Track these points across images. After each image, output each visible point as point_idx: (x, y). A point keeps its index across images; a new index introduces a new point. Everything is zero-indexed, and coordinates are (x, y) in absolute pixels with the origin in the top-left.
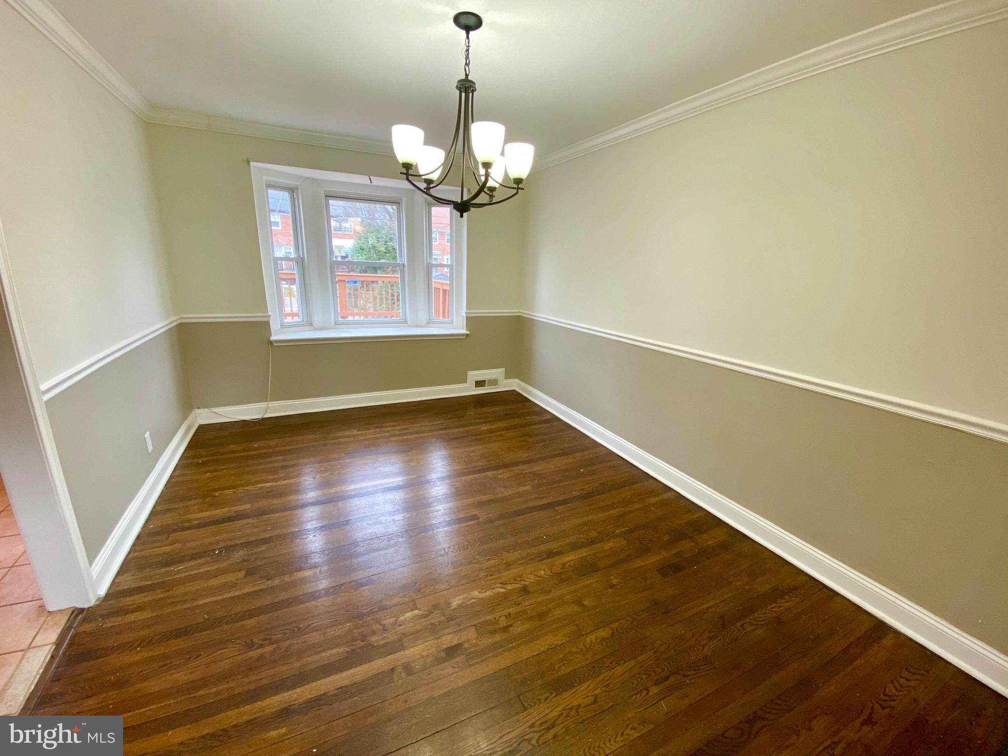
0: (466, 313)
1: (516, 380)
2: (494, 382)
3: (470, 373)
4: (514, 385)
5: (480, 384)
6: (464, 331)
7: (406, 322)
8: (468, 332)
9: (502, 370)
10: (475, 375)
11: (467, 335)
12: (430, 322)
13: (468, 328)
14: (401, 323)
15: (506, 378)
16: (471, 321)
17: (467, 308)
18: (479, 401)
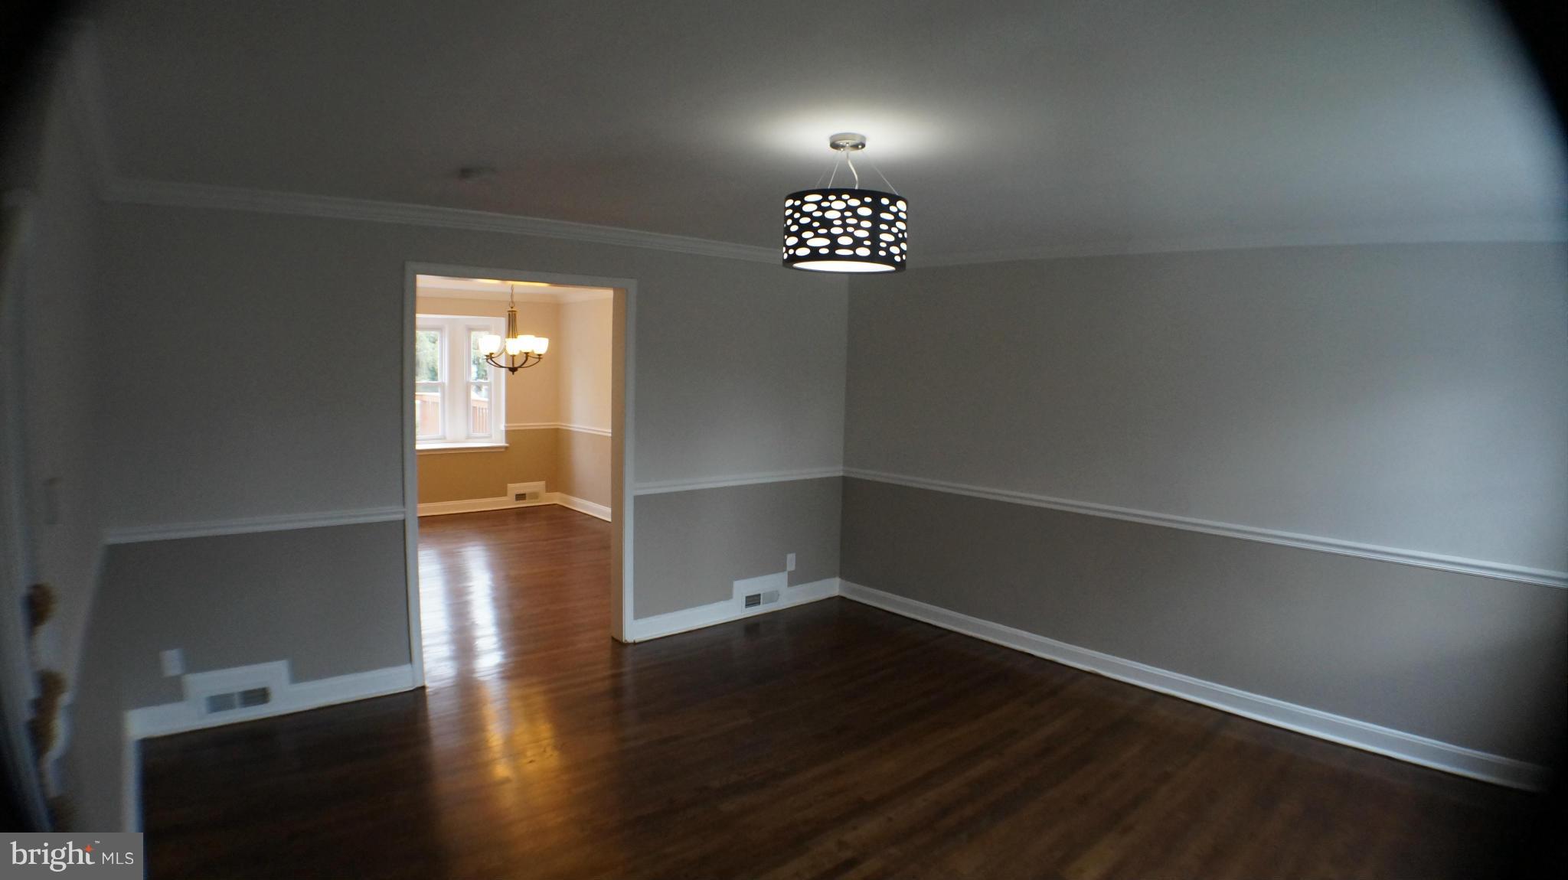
0: (505, 427)
1: (558, 494)
2: (535, 496)
3: (510, 486)
4: (556, 498)
5: (520, 497)
6: (503, 444)
7: (445, 438)
8: (507, 445)
9: (542, 483)
10: (515, 488)
11: (506, 448)
12: (468, 438)
13: (507, 442)
14: (440, 439)
15: (547, 491)
16: (509, 434)
17: (507, 421)
18: (521, 514)
